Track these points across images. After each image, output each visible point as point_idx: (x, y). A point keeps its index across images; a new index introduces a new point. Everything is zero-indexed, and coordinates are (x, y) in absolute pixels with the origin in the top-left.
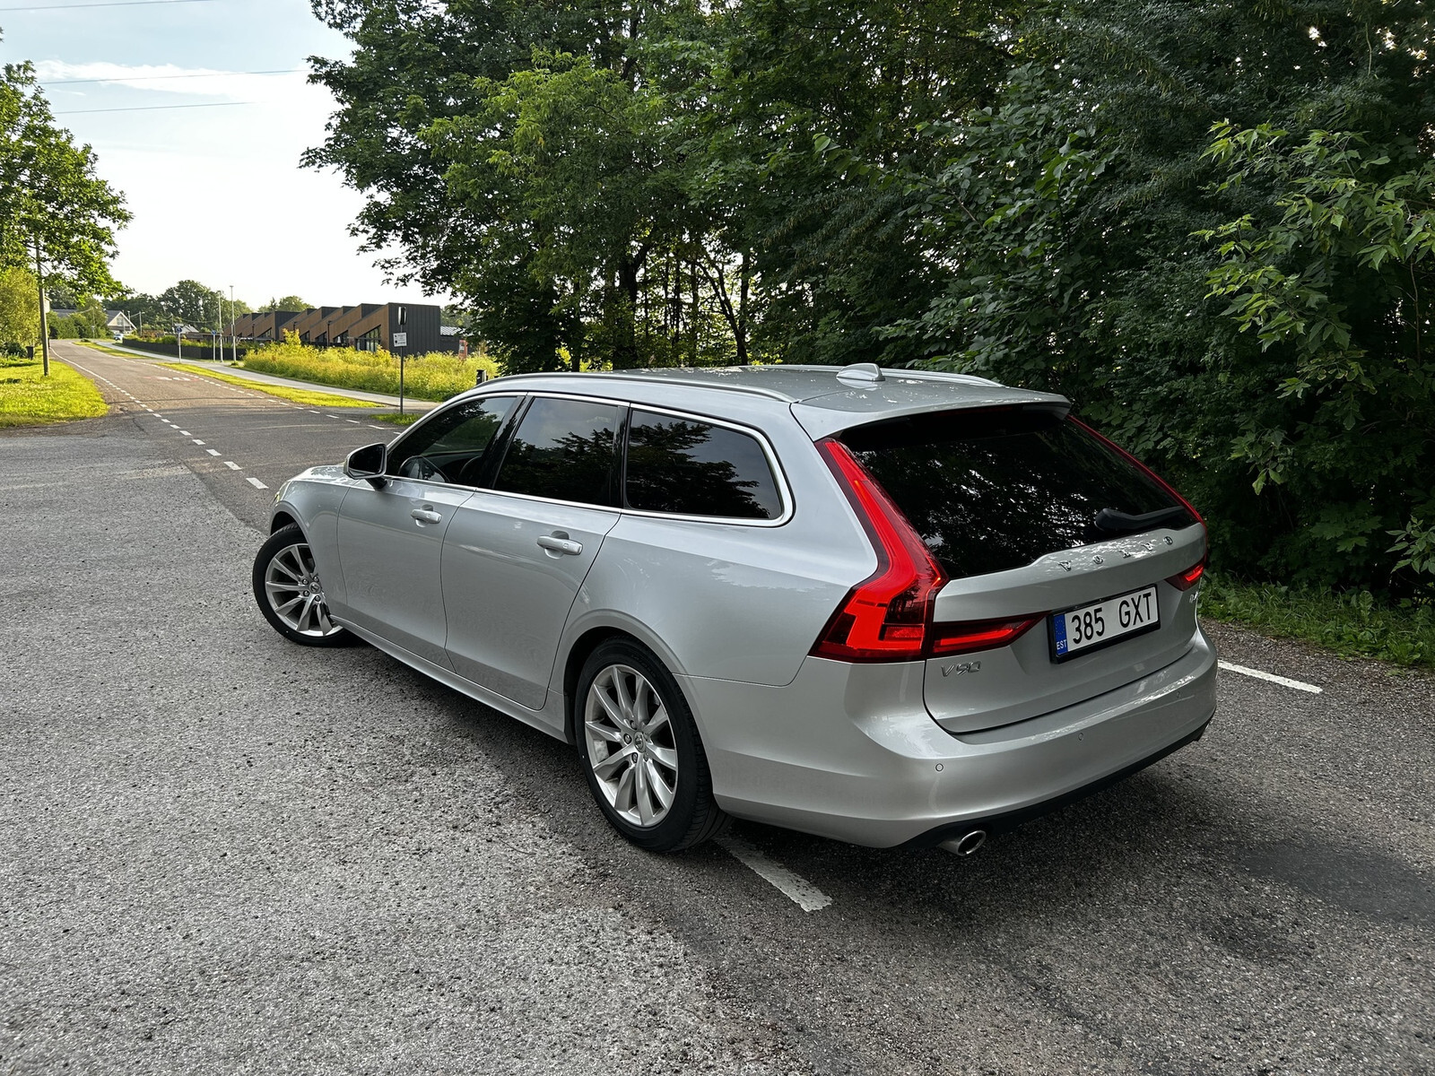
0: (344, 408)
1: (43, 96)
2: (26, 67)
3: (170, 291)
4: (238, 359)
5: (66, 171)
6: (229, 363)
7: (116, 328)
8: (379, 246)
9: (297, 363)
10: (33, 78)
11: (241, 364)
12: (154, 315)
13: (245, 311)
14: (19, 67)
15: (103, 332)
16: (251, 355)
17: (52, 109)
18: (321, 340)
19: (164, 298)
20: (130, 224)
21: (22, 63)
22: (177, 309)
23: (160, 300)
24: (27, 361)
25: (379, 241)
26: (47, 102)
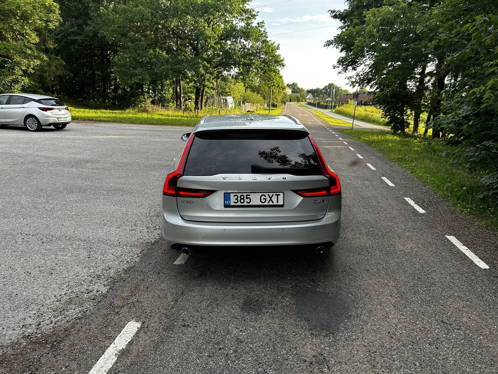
0: (340, 126)
1: (266, 31)
2: (263, 22)
3: (326, 87)
4: (333, 109)
5: (269, 52)
6: (330, 110)
7: (308, 99)
8: (345, 72)
9: (348, 111)
10: (264, 26)
11: (334, 111)
12: (320, 95)
13: (348, 93)
14: (261, 23)
15: (304, 100)
16: (337, 108)
17: (268, 35)
18: (366, 103)
19: (324, 89)
20: (285, 67)
21: (262, 21)
22: (327, 92)
23: (322, 90)
24: (275, 108)
25: (346, 69)
26: (267, 32)
